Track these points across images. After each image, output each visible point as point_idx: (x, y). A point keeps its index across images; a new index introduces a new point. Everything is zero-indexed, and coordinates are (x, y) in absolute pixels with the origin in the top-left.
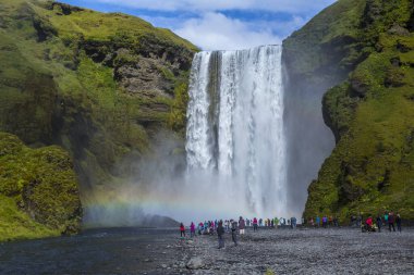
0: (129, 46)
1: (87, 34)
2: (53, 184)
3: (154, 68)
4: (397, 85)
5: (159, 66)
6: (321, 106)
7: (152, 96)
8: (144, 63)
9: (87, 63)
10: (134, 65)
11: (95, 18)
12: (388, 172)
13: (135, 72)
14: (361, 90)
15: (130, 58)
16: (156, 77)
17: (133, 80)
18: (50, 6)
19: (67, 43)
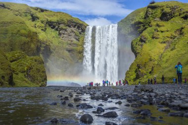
0: (64, 23)
1: (49, 19)
2: (37, 69)
3: (73, 31)
4: (157, 38)
7: (72, 41)
8: (69, 29)
9: (49, 29)
10: (66, 30)
11: (52, 14)
12: (153, 68)
13: (66, 33)
14: (144, 40)
15: (64, 28)
16: (73, 34)
17: (65, 35)
18: (37, 9)
19: (42, 22)
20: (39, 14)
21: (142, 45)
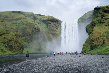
0: (50, 20)
1: (43, 19)
3: (54, 24)
5: (55, 24)
6: (85, 29)
7: (54, 29)
8: (52, 23)
9: (42, 23)
10: (51, 24)
11: (45, 17)
13: (51, 25)
15: (50, 22)
16: (54, 26)
18: (38, 15)
19: (39, 20)
20: (38, 17)
21: (93, 28)
